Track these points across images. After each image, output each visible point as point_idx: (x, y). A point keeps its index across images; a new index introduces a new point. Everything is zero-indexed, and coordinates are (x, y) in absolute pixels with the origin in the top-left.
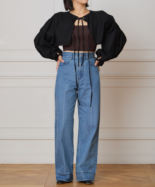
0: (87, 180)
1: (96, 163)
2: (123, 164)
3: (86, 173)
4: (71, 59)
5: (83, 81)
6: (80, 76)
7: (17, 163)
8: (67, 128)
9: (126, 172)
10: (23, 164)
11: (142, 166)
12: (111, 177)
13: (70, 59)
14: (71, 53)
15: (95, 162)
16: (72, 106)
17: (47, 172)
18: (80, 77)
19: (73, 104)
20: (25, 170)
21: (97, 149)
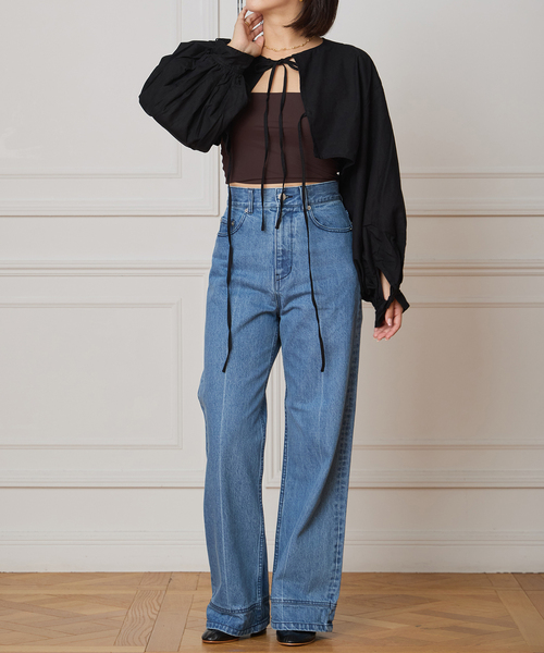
0: (293, 628)
1: (339, 570)
2: (418, 571)
3: (296, 602)
4: (250, 213)
5: (293, 286)
6: (280, 271)
7: (49, 571)
8: (235, 449)
9: (431, 601)
10: (69, 571)
11: (486, 578)
12: (375, 618)
13: (246, 210)
14: (246, 190)
15: (332, 568)
16: (257, 374)
17: (154, 601)
18: (283, 273)
19: (260, 364)
20: (78, 592)
21: (342, 522)
